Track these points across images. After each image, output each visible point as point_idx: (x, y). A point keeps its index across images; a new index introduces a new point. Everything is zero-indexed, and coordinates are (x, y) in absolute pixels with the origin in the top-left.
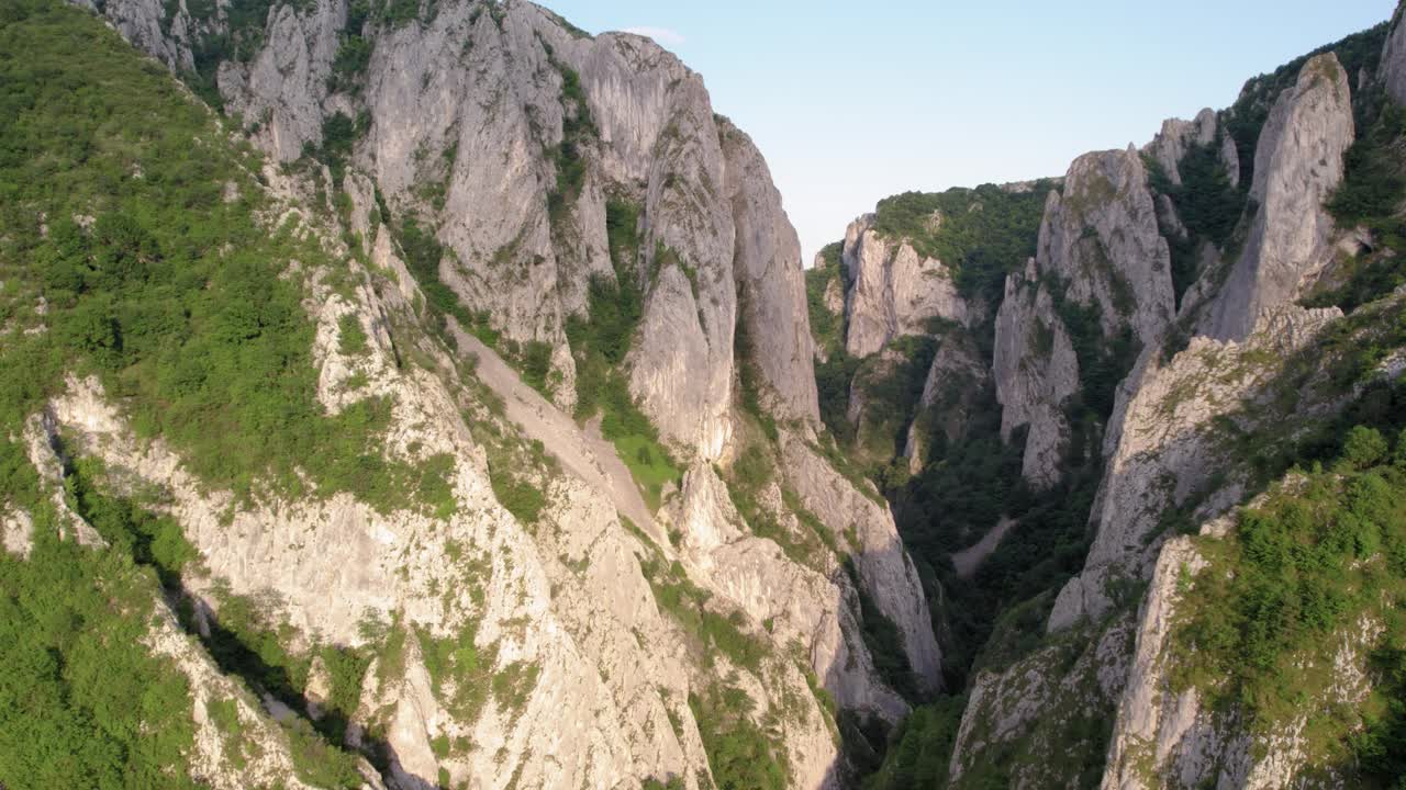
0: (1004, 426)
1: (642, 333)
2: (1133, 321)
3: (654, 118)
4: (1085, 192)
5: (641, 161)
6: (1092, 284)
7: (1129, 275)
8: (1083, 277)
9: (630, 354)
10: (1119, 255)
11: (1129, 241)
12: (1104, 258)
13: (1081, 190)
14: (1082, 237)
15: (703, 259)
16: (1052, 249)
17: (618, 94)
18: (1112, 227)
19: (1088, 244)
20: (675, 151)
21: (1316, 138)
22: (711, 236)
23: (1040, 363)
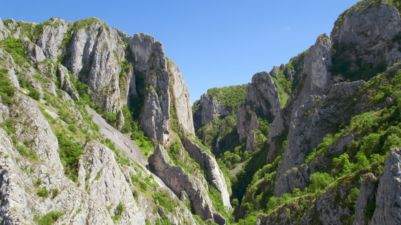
0: (240, 138)
1: (144, 109)
2: (271, 110)
3: (149, 54)
4: (257, 82)
5: (145, 65)
6: (260, 103)
7: (269, 100)
8: (258, 101)
9: (141, 115)
10: (266, 95)
11: (269, 92)
12: (262, 96)
13: (256, 82)
14: (257, 92)
15: (161, 88)
16: (249, 96)
17: (139, 49)
18: (264, 89)
19: (258, 93)
20: (153, 60)
21: (325, 53)
22: (163, 81)
23: (248, 122)
